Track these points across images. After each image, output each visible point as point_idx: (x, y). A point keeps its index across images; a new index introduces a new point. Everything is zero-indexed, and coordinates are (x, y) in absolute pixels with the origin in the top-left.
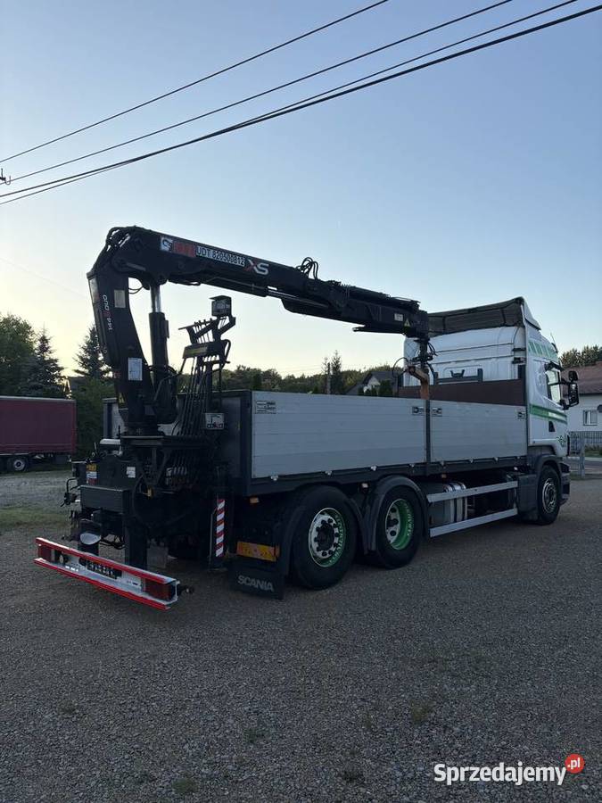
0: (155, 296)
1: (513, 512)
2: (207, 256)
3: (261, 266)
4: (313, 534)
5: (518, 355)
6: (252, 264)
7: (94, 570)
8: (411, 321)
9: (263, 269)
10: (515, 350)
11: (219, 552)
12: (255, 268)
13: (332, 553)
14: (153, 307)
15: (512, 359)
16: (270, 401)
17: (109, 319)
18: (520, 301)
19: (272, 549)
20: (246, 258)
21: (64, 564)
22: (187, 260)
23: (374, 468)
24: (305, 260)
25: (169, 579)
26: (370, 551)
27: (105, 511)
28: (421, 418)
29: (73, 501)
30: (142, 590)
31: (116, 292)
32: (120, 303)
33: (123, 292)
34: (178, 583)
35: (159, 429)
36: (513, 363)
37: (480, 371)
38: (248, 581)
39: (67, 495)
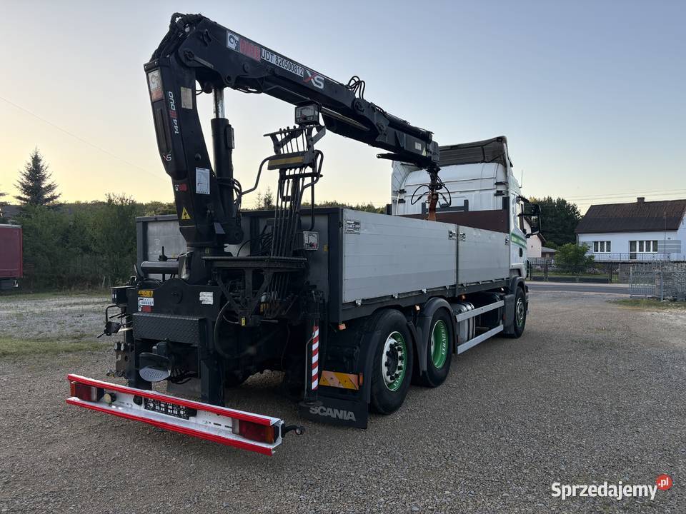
0: (218, 100)
1: (500, 328)
2: (270, 61)
3: (318, 79)
4: (385, 359)
5: (500, 188)
6: (310, 76)
7: (154, 409)
8: (427, 151)
9: (319, 82)
10: (497, 184)
11: (315, 384)
12: (312, 80)
13: (397, 376)
14: (217, 112)
15: (495, 192)
16: (357, 220)
17: (175, 121)
18: (501, 140)
19: (355, 376)
20: (305, 68)
21: (110, 404)
22: (253, 62)
23: (425, 291)
24: (352, 79)
25: (274, 420)
26: (423, 372)
27: (172, 342)
28: (454, 242)
29: (116, 332)
30: (234, 432)
31: (182, 89)
32: (186, 103)
33: (190, 91)
34: (282, 422)
35: (226, 250)
36: (496, 195)
37: (466, 202)
38: (322, 411)
39: (109, 325)
